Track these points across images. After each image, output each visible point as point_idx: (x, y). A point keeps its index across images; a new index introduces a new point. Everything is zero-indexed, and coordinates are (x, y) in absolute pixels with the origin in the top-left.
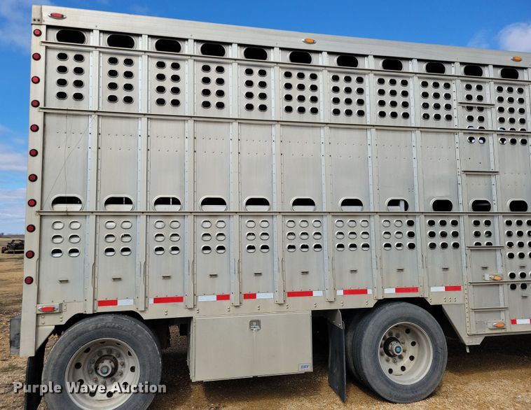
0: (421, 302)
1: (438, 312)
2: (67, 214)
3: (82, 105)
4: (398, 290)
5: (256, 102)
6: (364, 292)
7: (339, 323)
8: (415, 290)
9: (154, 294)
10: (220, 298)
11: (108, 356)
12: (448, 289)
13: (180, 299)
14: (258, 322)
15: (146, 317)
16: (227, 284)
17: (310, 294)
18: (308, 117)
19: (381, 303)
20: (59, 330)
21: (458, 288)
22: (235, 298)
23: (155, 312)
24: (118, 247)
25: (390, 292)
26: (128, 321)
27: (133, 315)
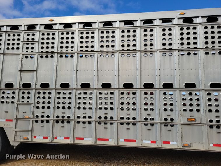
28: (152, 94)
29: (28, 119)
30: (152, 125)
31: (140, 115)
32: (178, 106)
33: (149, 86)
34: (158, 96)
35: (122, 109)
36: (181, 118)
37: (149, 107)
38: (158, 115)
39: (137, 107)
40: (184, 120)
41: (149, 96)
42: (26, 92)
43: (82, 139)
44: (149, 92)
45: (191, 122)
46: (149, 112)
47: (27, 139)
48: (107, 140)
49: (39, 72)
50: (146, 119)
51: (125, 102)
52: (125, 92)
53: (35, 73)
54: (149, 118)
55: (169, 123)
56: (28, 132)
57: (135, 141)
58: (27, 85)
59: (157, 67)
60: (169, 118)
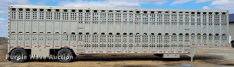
0: (69, 48)
1: (72, 50)
2: (13, 34)
3: (15, 19)
4: (65, 46)
5: (42, 18)
6: (59, 46)
7: (54, 51)
8: (68, 46)
9: (26, 45)
10: (35, 46)
11: (20, 54)
12: (73, 46)
13: (29, 46)
14: (41, 50)
15: (24, 48)
16: (37, 45)
17: (50, 46)
18: (50, 20)
19: (62, 48)
20: (13, 50)
21: (75, 46)
22: (37, 47)
23: (26, 48)
24: (20, 39)
25: (63, 47)
26: (22, 49)
27: (23, 48)
28: (126, 36)
29: (82, 46)
30: (126, 47)
31: (122, 43)
32: (134, 40)
33: (125, 34)
34: (128, 37)
35: (116, 42)
36: (134, 44)
37: (125, 41)
38: (128, 44)
39: (121, 41)
40: (136, 45)
41: (125, 37)
42: (80, 36)
43: (102, 52)
44: (125, 36)
45: (138, 46)
46: (125, 42)
47: (82, 53)
48: (111, 52)
49: (85, 28)
50: (124, 45)
51: (117, 39)
52: (117, 36)
53: (83, 29)
54: (125, 44)
55: (131, 46)
56: (83, 50)
57: (120, 52)
58: (80, 33)
59: (128, 28)
60: (131, 44)
